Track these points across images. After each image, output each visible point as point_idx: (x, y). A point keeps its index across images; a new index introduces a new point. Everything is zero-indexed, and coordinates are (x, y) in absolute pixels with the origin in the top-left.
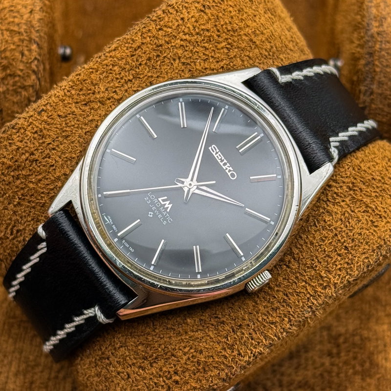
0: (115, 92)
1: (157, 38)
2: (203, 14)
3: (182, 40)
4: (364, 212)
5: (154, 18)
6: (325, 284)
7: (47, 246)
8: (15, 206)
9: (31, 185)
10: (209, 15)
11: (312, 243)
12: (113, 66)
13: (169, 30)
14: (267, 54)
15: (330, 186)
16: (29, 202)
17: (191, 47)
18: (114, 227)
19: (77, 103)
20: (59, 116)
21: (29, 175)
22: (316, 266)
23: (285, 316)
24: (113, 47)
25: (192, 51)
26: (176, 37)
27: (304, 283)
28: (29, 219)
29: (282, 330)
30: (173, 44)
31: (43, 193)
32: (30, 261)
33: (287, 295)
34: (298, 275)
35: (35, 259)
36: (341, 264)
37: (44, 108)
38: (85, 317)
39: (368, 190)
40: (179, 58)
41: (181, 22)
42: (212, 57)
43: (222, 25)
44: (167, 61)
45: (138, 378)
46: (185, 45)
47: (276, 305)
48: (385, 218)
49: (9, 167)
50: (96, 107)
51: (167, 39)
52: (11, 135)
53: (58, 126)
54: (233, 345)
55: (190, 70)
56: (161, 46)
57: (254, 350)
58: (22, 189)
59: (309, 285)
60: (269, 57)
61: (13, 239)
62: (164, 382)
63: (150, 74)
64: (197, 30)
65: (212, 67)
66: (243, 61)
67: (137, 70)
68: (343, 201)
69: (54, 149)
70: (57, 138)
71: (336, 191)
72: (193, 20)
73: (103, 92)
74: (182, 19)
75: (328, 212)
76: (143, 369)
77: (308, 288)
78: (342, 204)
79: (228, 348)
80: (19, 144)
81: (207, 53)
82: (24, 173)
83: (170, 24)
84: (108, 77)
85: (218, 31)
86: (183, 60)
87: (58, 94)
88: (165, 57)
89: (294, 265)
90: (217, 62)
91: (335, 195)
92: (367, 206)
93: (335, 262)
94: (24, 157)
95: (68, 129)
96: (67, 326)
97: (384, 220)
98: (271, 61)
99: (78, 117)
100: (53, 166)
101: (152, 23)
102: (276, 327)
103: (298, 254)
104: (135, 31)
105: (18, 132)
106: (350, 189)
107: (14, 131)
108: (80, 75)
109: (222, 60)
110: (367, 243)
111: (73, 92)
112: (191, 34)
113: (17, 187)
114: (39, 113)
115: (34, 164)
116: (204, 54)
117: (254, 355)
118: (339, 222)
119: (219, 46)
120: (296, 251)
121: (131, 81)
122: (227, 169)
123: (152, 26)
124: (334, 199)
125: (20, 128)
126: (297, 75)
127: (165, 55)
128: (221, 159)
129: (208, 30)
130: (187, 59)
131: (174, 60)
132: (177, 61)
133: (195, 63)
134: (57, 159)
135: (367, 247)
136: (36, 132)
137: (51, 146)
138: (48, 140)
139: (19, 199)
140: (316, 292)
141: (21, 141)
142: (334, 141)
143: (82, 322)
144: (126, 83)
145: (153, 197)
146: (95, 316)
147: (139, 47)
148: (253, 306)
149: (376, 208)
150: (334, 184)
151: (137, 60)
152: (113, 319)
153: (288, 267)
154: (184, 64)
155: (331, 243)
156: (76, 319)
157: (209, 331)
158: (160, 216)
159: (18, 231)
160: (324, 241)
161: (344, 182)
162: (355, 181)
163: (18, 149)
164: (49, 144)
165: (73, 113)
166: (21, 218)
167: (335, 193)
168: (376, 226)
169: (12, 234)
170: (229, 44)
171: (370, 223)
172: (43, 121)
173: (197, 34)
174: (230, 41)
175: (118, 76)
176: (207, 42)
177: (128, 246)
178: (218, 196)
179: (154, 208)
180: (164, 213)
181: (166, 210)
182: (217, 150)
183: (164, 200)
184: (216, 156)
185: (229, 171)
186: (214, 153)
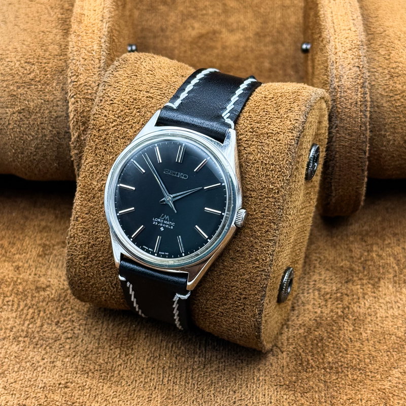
0: (102, 180)
1: (101, 136)
3: (113, 127)
4: (268, 138)
6: (276, 191)
7: (131, 283)
8: (103, 274)
9: (101, 258)
10: (117, 102)
11: (254, 176)
12: (91, 167)
13: (103, 127)
14: (161, 97)
15: (240, 140)
16: (107, 267)
17: (120, 127)
18: (150, 249)
19: (89, 200)
20: (87, 214)
21: (96, 254)
22: (265, 186)
23: (270, 223)
24: (84, 158)
25: (121, 128)
26: (109, 128)
27: (266, 199)
28: (115, 275)
29: (274, 231)
30: (110, 133)
31: (109, 258)
32: (131, 295)
33: (262, 212)
34: (260, 197)
35: (131, 292)
36: (276, 174)
37: (77, 216)
38: (176, 302)
39: (262, 124)
40: (119, 137)
41: (106, 118)
42: (134, 123)
43: (127, 102)
44: (113, 144)
45: (227, 310)
46: (116, 128)
47: (261, 221)
48: (281, 132)
49: (84, 258)
50: (99, 195)
51: (106, 133)
52: (73, 242)
53: (90, 219)
54: (256, 259)
55: (128, 139)
56: (105, 138)
57: (269, 252)
58: (99, 263)
59: (269, 198)
60: (163, 97)
61: (117, 290)
62: (239, 303)
63: (111, 158)
64: (116, 116)
65: (138, 128)
66: (151, 112)
67: (104, 160)
68: (253, 141)
69: (97, 232)
70: (94, 225)
71: (245, 139)
72: (111, 112)
73: (97, 185)
74: (105, 116)
75: (249, 154)
76: (225, 304)
77: (270, 200)
78: (253, 143)
79: (256, 261)
80: (80, 243)
81: (130, 123)
82: (93, 255)
83: (102, 124)
84: (93, 175)
85: (127, 107)
86: (121, 137)
87: (78, 204)
88: (111, 143)
89: (254, 194)
90: (138, 123)
91: (247, 142)
92: (267, 134)
93: (273, 175)
94: (87, 247)
95: (95, 217)
96: (174, 312)
97: (281, 133)
98: (166, 98)
99: (95, 207)
100: (103, 241)
101: (93, 130)
102: (270, 232)
103: (251, 187)
104: (88, 141)
105: (75, 238)
106: (252, 132)
107: (73, 238)
108: (80, 185)
109: (140, 120)
110: (281, 153)
111: (84, 196)
112: (115, 121)
113: (96, 264)
114: (77, 220)
115: (94, 247)
116: (129, 125)
117: (271, 255)
118: (259, 154)
119: (133, 114)
120: (249, 187)
121: (105, 168)
122: (180, 176)
123: (95, 132)
124: (247, 144)
125: (74, 235)
126: (183, 95)
127: (111, 141)
128: (174, 173)
129: (122, 111)
130: (122, 135)
131: (117, 140)
132: (119, 140)
133: (128, 133)
134: (102, 236)
135: (283, 155)
136: (82, 231)
137: (94, 232)
138: (91, 230)
139: (102, 269)
140: (275, 198)
141: (80, 241)
142: (225, 114)
143: (178, 305)
144: (104, 171)
145: (156, 220)
146: (179, 298)
147: (96, 148)
148: (251, 231)
149: (273, 130)
150: (242, 136)
151: (100, 155)
152: (189, 293)
153: (252, 197)
154: (122, 138)
155: (263, 168)
156: (174, 306)
157: (239, 260)
158: (167, 226)
159: (115, 285)
160: (258, 170)
161: (246, 131)
162: (252, 126)
163: (81, 246)
164: (92, 232)
165: (91, 207)
166: (111, 277)
167: (246, 141)
168: (280, 140)
169: (114, 288)
170: (137, 109)
171: (274, 141)
172: (81, 223)
173: (118, 118)
174: (136, 107)
175: (97, 171)
176: (126, 118)
177: (163, 253)
178: (186, 193)
179: (161, 225)
180: (168, 223)
181: (167, 220)
182: (168, 170)
183: (163, 217)
184: (170, 174)
185: (182, 177)
186: (168, 173)
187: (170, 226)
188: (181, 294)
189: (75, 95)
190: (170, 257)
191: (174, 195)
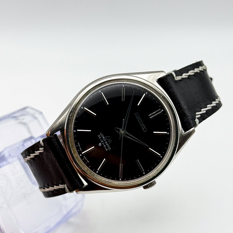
18: (80, 149)
122: (142, 126)
126: (185, 75)
128: (140, 120)
142: (198, 114)
145: (102, 136)
156: (55, 186)
158: (105, 146)
177: (86, 159)
178: (136, 140)
179: (102, 141)
180: (107, 145)
181: (108, 143)
182: (139, 115)
183: (108, 138)
184: (137, 118)
185: (143, 127)
186: (137, 117)
187: (107, 148)
190: (88, 165)
191: (128, 133)
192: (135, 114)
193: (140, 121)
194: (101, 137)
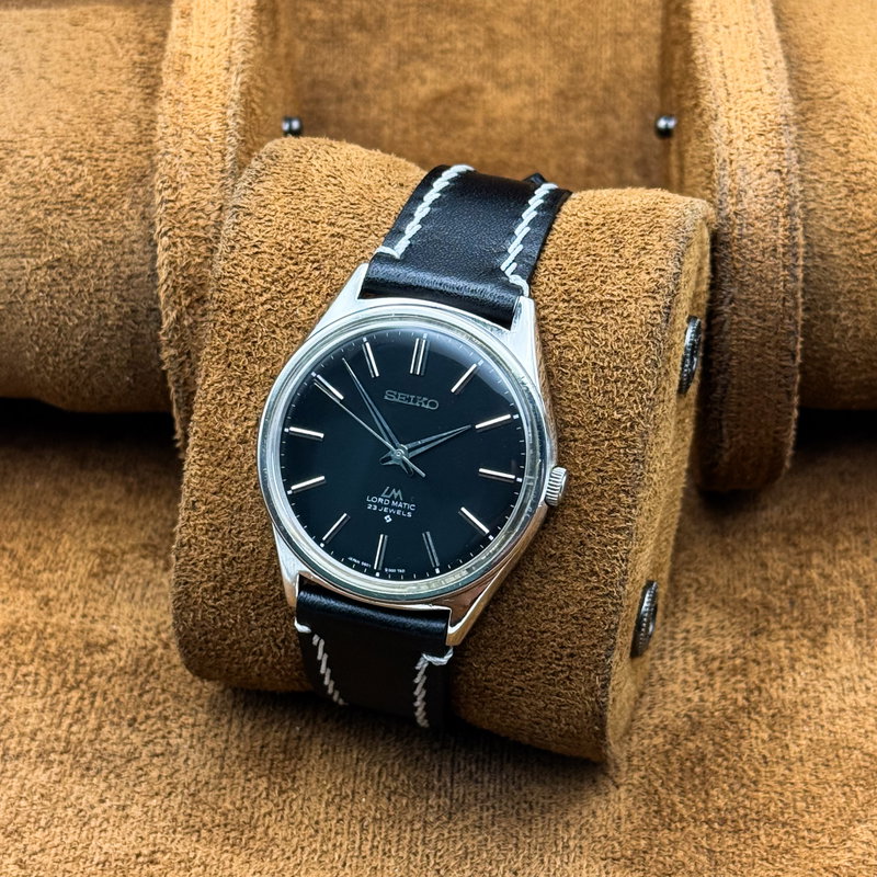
0: (246, 418)
1: (237, 325)
2: (260, 256)
3: (262, 304)
4: (602, 312)
5: (216, 306)
6: (629, 424)
7: (321, 637)
8: (256, 620)
9: (252, 588)
10: (267, 250)
11: (578, 395)
12: (220, 393)
13: (242, 305)
14: (362, 234)
15: (544, 318)
16: (266, 605)
17: (279, 303)
18: (364, 564)
19: (219, 464)
20: (215, 493)
21: (240, 579)
22: (603, 414)
23: (618, 493)
24: (203, 373)
25: (282, 306)
26: (254, 307)
27: (607, 443)
28: (282, 621)
29: (628, 510)
30: (258, 317)
31: (269, 585)
32: (321, 661)
33: (600, 471)
34: (593, 439)
35: (321, 656)
36: (627, 389)
37: (193, 499)
38: (422, 673)
39: (589, 283)
40: (277, 325)
41: (245, 286)
42: (308, 293)
43: (290, 249)
44: (267, 340)
45: (532, 683)
46: (269, 307)
47: (598, 490)
48: (631, 297)
49: (215, 589)
50: (242, 451)
51: (247, 317)
52: (187, 556)
53: (223, 505)
54: (592, 571)
55: (299, 329)
56: (247, 330)
57: (618, 555)
58: (247, 598)
59: (613, 439)
60: (366, 235)
61: (286, 652)
62: (559, 665)
63: (263, 370)
64: (269, 279)
65: (317, 303)
66: (343, 267)
67: (247, 376)
68: (571, 321)
69: (240, 532)
70: (232, 517)
71: (555, 317)
72: (256, 271)
73: (234, 430)
74: (244, 281)
75: (565, 348)
76: (529, 670)
77: (615, 443)
78: (572, 325)
79: (591, 576)
80: (202, 557)
81: (300, 294)
82: (233, 581)
83: (237, 298)
84: (225, 410)
85: (291, 258)
86: (282, 325)
87: (193, 473)
88: (261, 338)
89: (580, 434)
90: (318, 293)
91: (558, 323)
92: (601, 303)
93: (618, 391)
94: (219, 566)
95: (234, 500)
96: (416, 693)
97: (631, 300)
98: (373, 236)
99: (233, 477)
100: (254, 550)
101: (219, 312)
102: (618, 512)
103: (573, 419)
104: (209, 337)
105: (190, 546)
106: (568, 302)
107: (186, 548)
108: (197, 432)
109: (321, 287)
110: (633, 343)
111: (206, 456)
112: (266, 290)
113: (240, 601)
114: (194, 508)
115: (235, 564)
116: (297, 298)
117: (623, 561)
118: (587, 348)
119: (305, 275)
120: (568, 418)
121: (251, 393)
122: (421, 404)
123: (222, 317)
124: (559, 327)
125: (189, 540)
126: (412, 228)
127: (260, 335)
128: (407, 399)
129: (280, 268)
130: (284, 320)
131: (274, 332)
132: (278, 331)
133: (296, 316)
134: (253, 539)
135: (637, 347)
136: (207, 531)
137: (234, 531)
138: (227, 528)
139: (253, 610)
140: (626, 440)
141: (202, 553)
142: (508, 266)
143: (425, 678)
144: (248, 399)
145: (375, 499)
146: (430, 663)
147: (228, 351)
148: (578, 511)
149: (612, 295)
150: (546, 311)
151: (238, 366)
152: (451, 651)
153: (575, 440)
154: (286, 327)
155: (596, 377)
156: (417, 680)
157: (555, 576)
158: (399, 512)
159: (283, 641)
160: (587, 382)
161: (556, 300)
162: (566, 287)
163: (206, 563)
164: (230, 532)
165: (225, 478)
166: (273, 626)
167: (556, 320)
168: (629, 316)
169: (280, 648)
170: (313, 262)
171: (618, 318)
172: (204, 513)
173: (272, 283)
174: (311, 258)
175: (234, 401)
176: (290, 282)
177: (394, 571)
178: (436, 440)
179: (385, 510)
180: (400, 505)
181: (398, 500)
182: (395, 393)
183: (388, 493)
184: (398, 400)
185: (425, 404)
186: (395, 399)
187: (406, 511)
188: (433, 655)
189: (170, 230)
190: (408, 578)
191: (410, 445)
192: (386, 398)
193: (409, 400)
194: (376, 504)
